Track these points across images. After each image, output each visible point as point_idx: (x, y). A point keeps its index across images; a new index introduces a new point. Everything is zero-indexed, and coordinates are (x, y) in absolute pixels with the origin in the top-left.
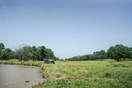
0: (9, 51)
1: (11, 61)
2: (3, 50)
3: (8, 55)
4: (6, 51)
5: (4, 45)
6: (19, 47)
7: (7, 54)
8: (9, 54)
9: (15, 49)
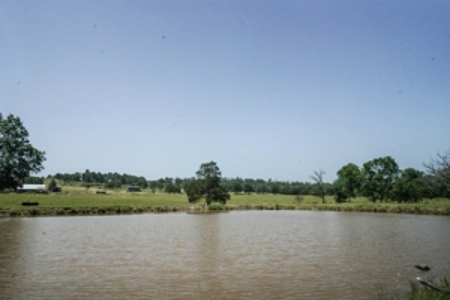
0: (412, 174)
1: (427, 203)
2: (394, 175)
3: (411, 186)
4: (403, 175)
5: (396, 161)
6: (441, 161)
7: (409, 184)
8: (414, 184)
9: (429, 167)
